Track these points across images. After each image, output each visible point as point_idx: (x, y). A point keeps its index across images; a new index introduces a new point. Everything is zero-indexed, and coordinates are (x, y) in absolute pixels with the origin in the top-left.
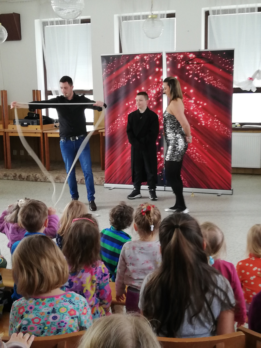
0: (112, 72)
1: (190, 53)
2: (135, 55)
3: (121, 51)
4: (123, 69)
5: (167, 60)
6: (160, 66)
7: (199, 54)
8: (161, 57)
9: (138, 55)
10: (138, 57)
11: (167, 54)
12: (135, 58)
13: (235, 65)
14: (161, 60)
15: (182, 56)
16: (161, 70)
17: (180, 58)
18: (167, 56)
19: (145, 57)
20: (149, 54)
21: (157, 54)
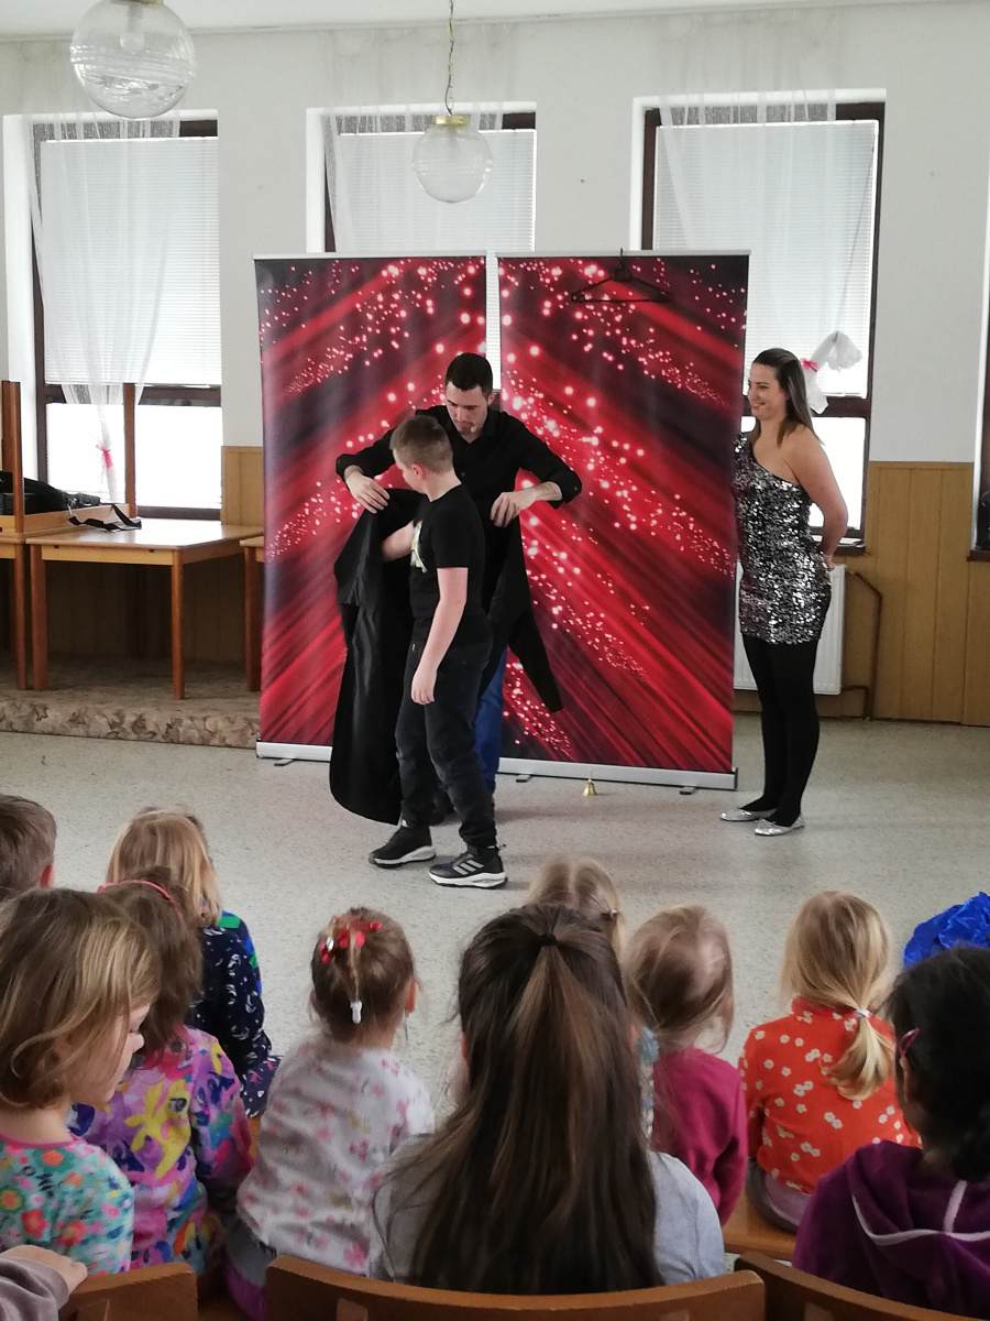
0: (294, 322)
1: (588, 260)
2: (384, 262)
3: (330, 244)
4: (340, 310)
5: (504, 283)
6: (478, 305)
7: (619, 267)
8: (482, 271)
9: (394, 261)
10: (394, 271)
11: (504, 262)
12: (384, 273)
13: (750, 313)
14: (479, 282)
15: (557, 272)
16: (480, 320)
17: (551, 278)
18: (502, 272)
19: (422, 271)
20: (436, 259)
21: (465, 260)
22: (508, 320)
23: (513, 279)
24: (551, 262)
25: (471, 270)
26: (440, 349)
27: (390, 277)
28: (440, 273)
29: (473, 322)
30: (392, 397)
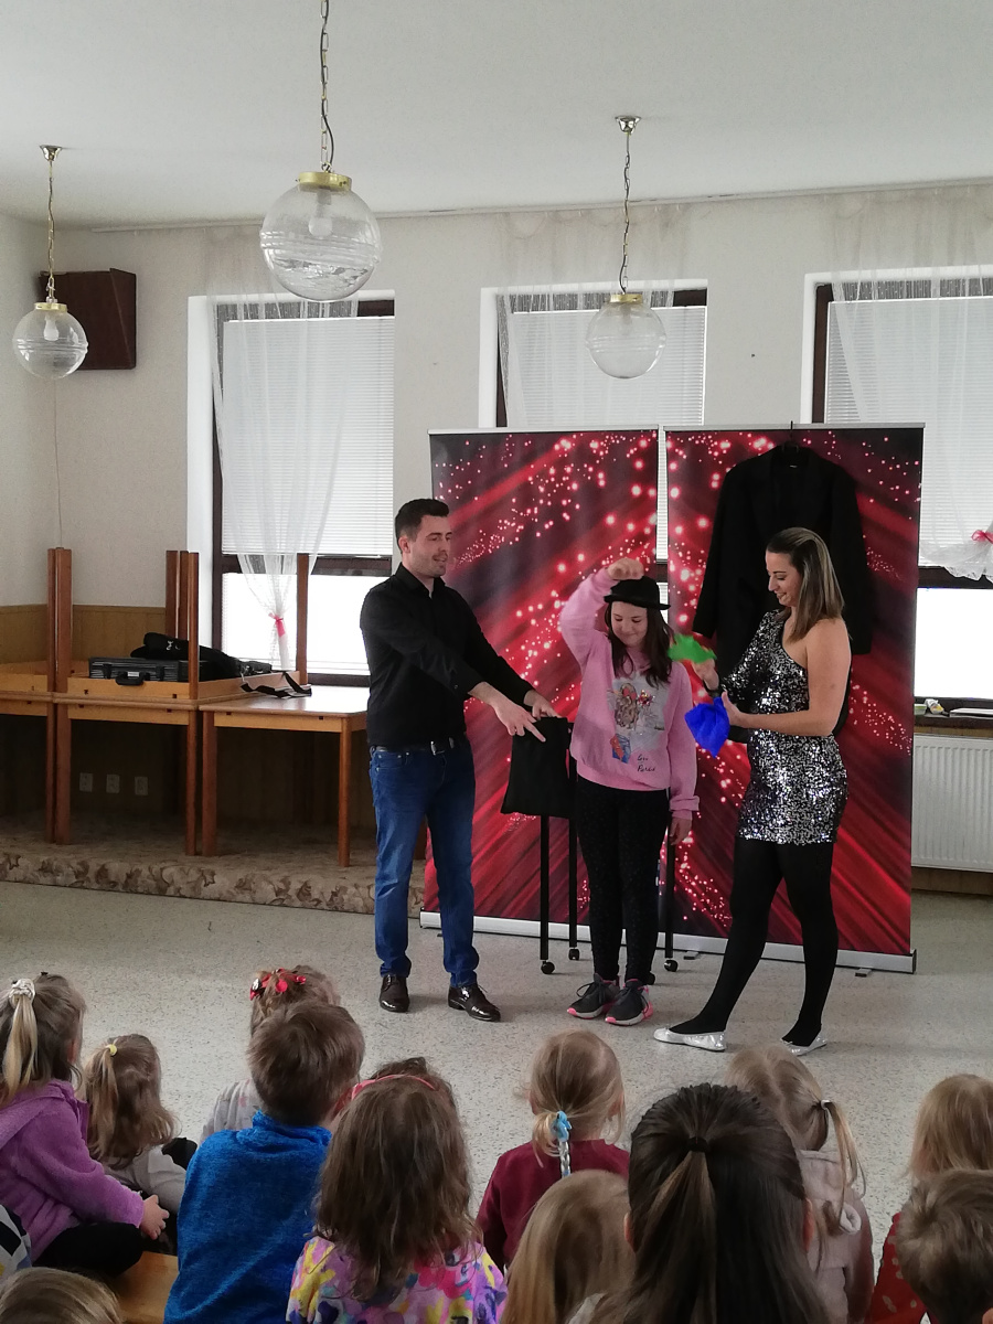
0: (467, 496)
1: (758, 433)
2: (557, 436)
3: (501, 419)
4: (512, 483)
5: (671, 456)
6: (649, 478)
7: (788, 439)
8: (654, 445)
9: (566, 435)
10: (566, 444)
11: (671, 435)
12: (557, 447)
14: (651, 454)
15: (725, 445)
16: (652, 492)
17: (720, 451)
18: (669, 445)
19: (594, 445)
20: (609, 432)
21: (637, 434)
22: (675, 493)
23: (681, 453)
24: (721, 435)
25: (643, 443)
26: (610, 520)
27: (562, 449)
28: (612, 447)
29: (644, 495)
30: (562, 568)
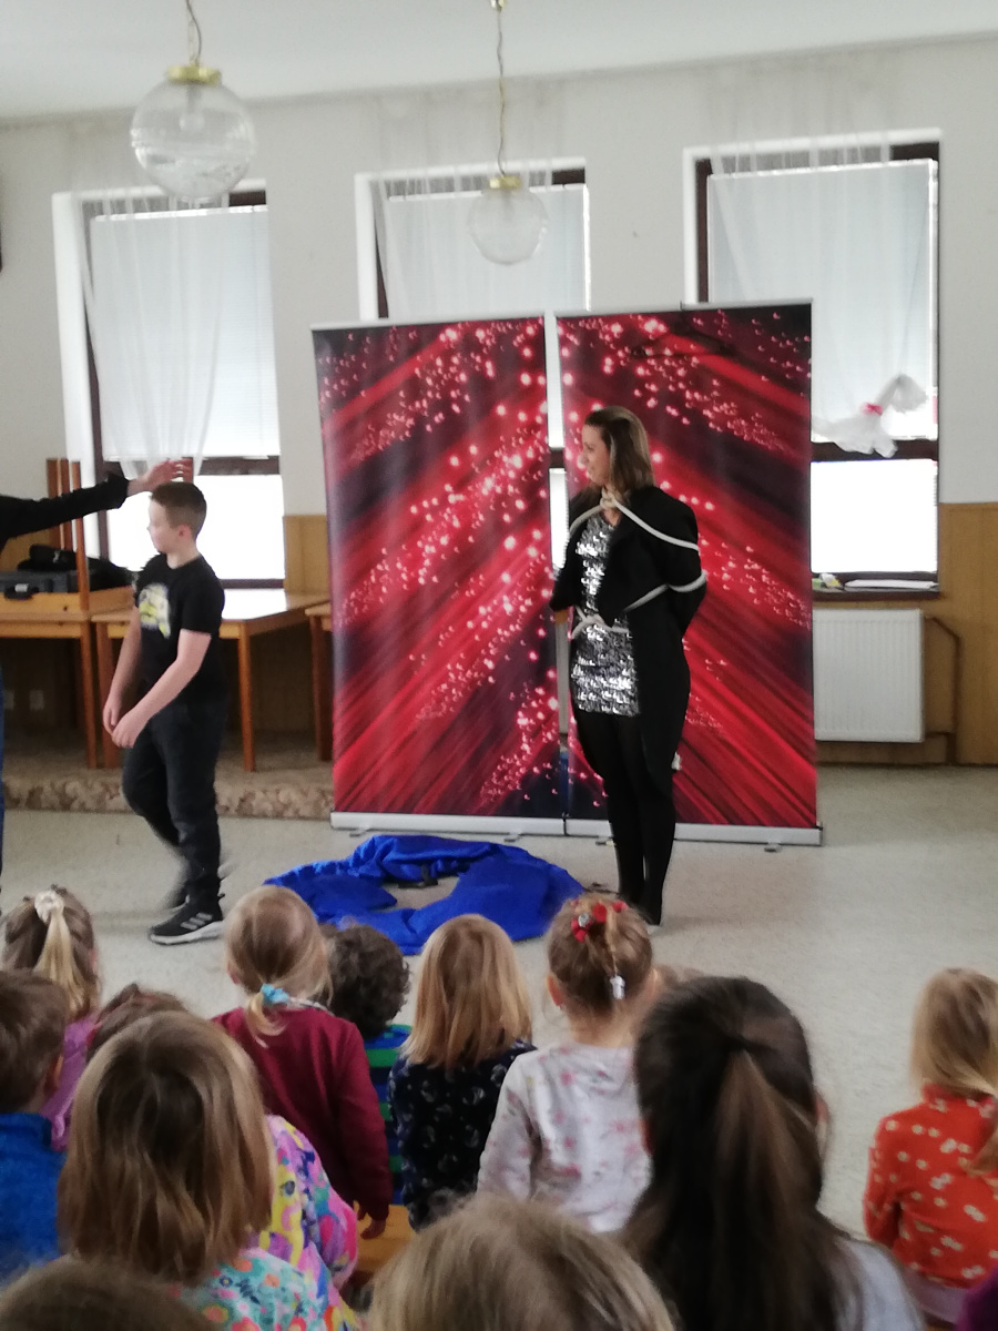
0: (353, 391)
1: (648, 316)
2: (441, 327)
3: (383, 310)
4: (398, 378)
5: (563, 342)
6: (538, 365)
7: (679, 321)
8: (541, 333)
9: (452, 325)
10: (452, 335)
11: (563, 321)
12: (442, 338)
13: (817, 359)
14: (538, 343)
15: (617, 329)
16: (541, 380)
17: (611, 334)
18: (560, 331)
19: (480, 334)
20: (494, 321)
21: (520, 323)
22: (569, 379)
23: (572, 338)
24: (611, 319)
25: (530, 331)
26: (501, 410)
27: (448, 341)
29: (534, 383)
30: (454, 461)
